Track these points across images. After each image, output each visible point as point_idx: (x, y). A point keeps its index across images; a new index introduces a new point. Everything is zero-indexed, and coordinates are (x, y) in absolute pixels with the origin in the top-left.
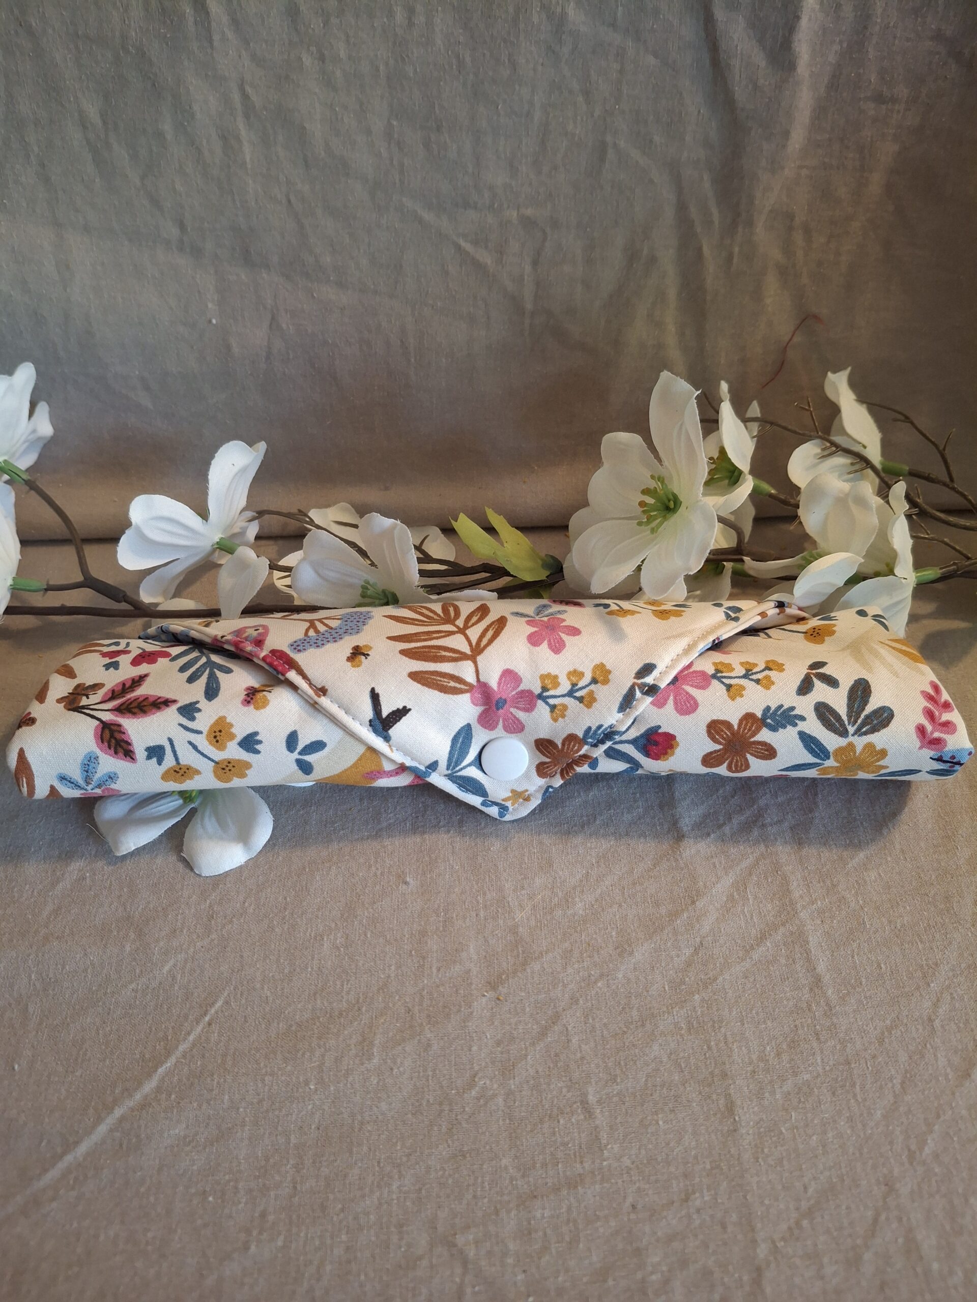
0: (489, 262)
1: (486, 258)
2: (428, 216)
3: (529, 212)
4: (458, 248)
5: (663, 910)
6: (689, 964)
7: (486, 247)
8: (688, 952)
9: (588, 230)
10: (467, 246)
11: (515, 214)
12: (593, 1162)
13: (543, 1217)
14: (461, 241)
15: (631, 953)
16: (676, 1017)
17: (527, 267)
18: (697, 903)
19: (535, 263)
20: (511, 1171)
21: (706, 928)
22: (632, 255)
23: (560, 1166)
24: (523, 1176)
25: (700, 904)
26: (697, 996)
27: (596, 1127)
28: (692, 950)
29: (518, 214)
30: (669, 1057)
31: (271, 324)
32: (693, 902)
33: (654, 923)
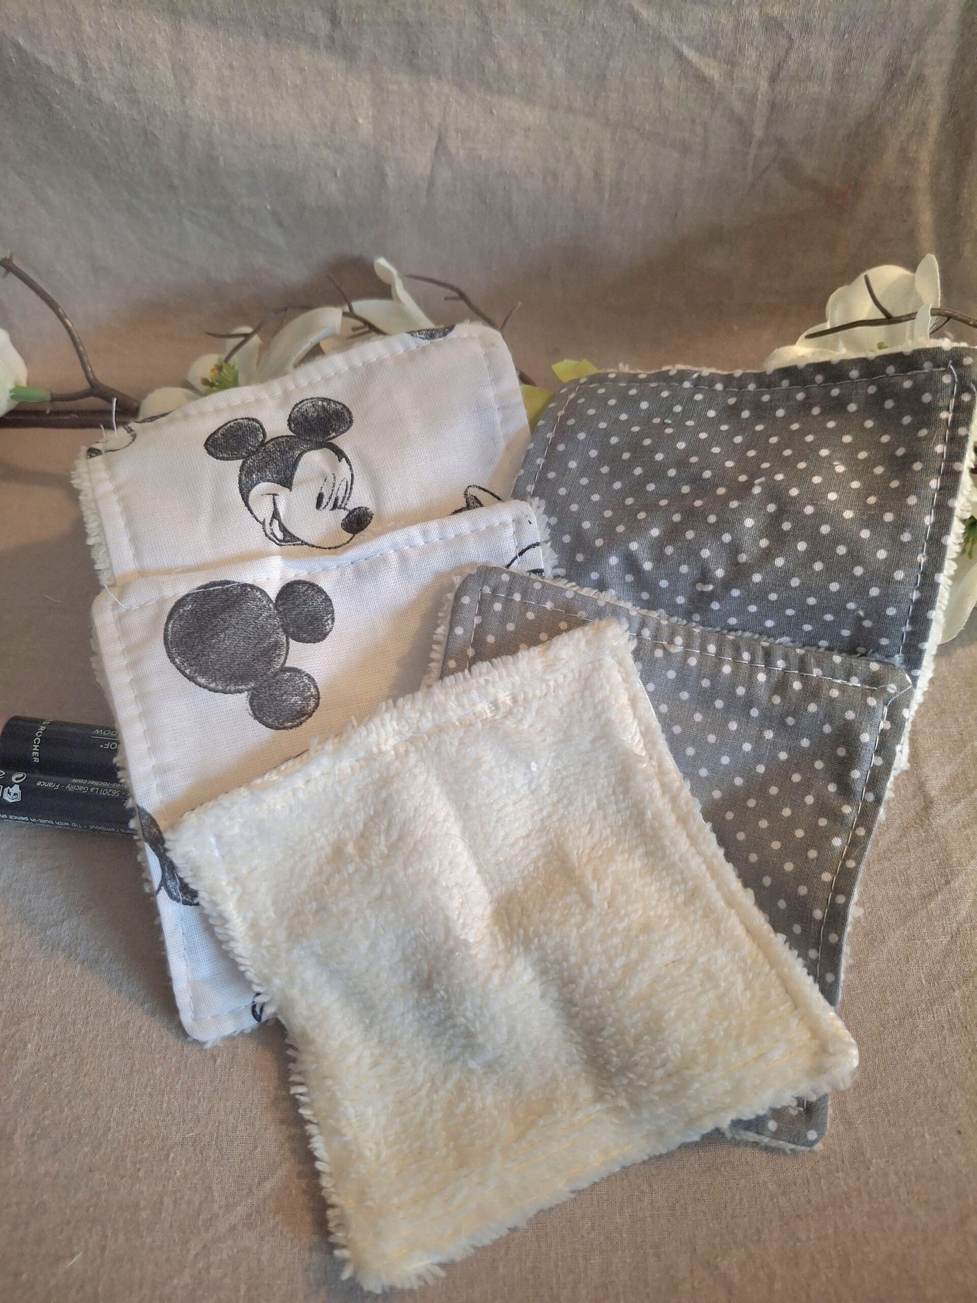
0: (716, 77)
1: (713, 70)
2: (646, 13)
3: (776, 11)
4: (680, 56)
5: (915, 892)
6: (947, 953)
7: (715, 57)
8: (945, 940)
9: (846, 36)
10: (690, 54)
11: (757, 13)
12: (858, 1179)
13: (809, 1239)
14: (684, 46)
15: (883, 941)
16: (936, 1015)
17: (762, 83)
18: (952, 883)
19: (774, 79)
20: (770, 1187)
21: (963, 913)
22: (895, 72)
23: (823, 1181)
24: (784, 1193)
25: (955, 884)
26: (957, 993)
27: (858, 1139)
28: (948, 938)
29: (761, 12)
30: (932, 1061)
31: (436, 149)
32: (948, 882)
33: (905, 906)
